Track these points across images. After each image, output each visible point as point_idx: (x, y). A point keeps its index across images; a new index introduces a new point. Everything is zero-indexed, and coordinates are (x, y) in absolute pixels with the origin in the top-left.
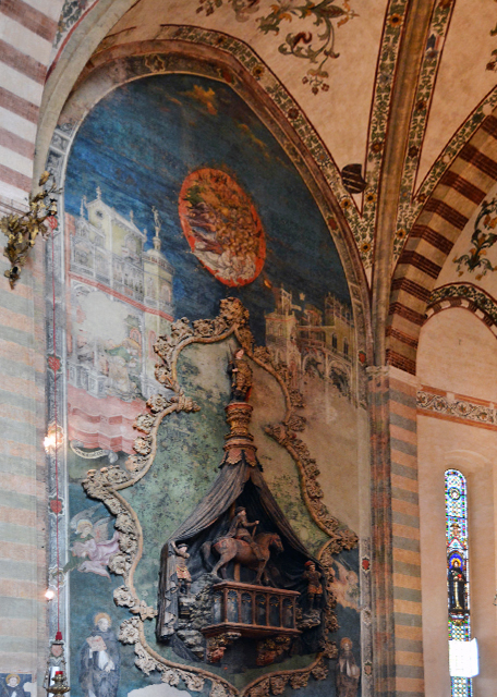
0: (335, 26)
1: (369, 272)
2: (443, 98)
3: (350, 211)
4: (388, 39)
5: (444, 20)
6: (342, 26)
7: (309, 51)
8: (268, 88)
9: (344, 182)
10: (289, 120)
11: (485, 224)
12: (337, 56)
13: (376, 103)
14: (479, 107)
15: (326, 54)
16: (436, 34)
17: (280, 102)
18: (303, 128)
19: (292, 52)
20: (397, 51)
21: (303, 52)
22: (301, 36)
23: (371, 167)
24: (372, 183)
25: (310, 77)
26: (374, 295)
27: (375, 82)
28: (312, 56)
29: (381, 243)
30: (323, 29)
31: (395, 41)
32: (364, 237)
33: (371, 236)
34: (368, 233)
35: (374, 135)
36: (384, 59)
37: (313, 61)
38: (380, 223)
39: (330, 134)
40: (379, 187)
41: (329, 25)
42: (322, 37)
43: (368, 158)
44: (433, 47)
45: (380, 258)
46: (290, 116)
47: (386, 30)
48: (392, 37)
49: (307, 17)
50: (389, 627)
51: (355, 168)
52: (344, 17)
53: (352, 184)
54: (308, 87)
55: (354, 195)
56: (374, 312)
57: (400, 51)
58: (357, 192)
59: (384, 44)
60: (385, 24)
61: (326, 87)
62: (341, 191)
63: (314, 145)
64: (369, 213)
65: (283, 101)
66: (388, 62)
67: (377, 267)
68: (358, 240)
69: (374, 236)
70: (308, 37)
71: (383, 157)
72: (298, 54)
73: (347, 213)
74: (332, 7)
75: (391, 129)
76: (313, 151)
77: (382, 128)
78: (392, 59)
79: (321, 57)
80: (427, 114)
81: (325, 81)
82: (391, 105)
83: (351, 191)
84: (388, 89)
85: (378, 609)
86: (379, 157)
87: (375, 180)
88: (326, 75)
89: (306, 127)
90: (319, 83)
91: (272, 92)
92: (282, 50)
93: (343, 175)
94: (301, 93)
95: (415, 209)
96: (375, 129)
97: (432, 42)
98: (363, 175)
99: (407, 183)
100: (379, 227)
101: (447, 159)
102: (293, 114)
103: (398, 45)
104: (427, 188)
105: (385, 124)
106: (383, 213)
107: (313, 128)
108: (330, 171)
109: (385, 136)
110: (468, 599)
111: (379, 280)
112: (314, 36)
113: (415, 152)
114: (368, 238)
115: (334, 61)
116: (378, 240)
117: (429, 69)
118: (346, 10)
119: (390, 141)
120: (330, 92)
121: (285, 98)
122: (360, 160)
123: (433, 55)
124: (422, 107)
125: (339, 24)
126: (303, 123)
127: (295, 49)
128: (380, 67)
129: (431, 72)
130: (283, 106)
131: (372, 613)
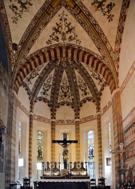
0: (24, 11)
1: (13, 69)
2: (37, 42)
3: (12, 53)
4: (33, 22)
5: (44, 26)
6: (25, 12)
7: (16, 12)
8: (3, 14)
9: (12, 46)
10: (5, 25)
11: (33, 74)
12: (21, 18)
13: (25, 34)
14: (42, 49)
15: (19, 15)
16: (41, 28)
17: (4, 19)
18: (7, 28)
19: (12, 9)
20: (33, 26)
21: (14, 11)
22: (15, 7)
23: (20, 46)
24: (19, 50)
25: (13, 18)
26: (13, 74)
27: (27, 29)
28: (16, 13)
29: (18, 63)
30: (21, 9)
31: (34, 23)
32: (13, 61)
33: (15, 61)
34: (15, 60)
35: (22, 40)
36: (31, 26)
37: (16, 15)
38: (18, 59)
39: (13, 34)
40: (20, 52)
41: (23, 10)
42: (20, 11)
43: (19, 44)
44: (40, 30)
45: (16, 67)
46: (5, 24)
47: (33, 20)
48: (34, 22)
49: (19, 4)
50: (10, 151)
51: (16, 45)
52: (26, 10)
53: (14, 48)
54: (12, 20)
55: (14, 51)
56: (12, 78)
57: (34, 26)
58: (15, 50)
59: (32, 22)
60: (33, 18)
61: (16, 23)
62: (11, 48)
63: (8, 34)
64: (16, 56)
65: (5, 19)
66: (31, 27)
67: (15, 68)
68: (12, 61)
69: (16, 61)
70: (17, 8)
71: (23, 46)
72: (13, 10)
73: (11, 54)
74: (25, 6)
75: (27, 41)
76: (7, 35)
77: (24, 40)
78: (32, 27)
79: (18, 15)
80: (34, 43)
81: (17, 21)
82: (28, 36)
83: (13, 49)
84: (29, 33)
85: (8, 146)
86: (22, 46)
87: (20, 50)
88: (17, 20)
89: (8, 29)
90: (15, 21)
91: (4, 15)
92: (10, 7)
93: (13, 44)
94: (10, 20)
95: (25, 61)
96: (23, 39)
97: (40, 29)
98: (17, 47)
99: (25, 55)
100: (18, 60)
101: (33, 55)
102: (6, 24)
103: (34, 25)
104: (28, 58)
105: (25, 39)
106: (20, 58)
107: (10, 30)
108: (10, 42)
109: (25, 42)
110: (20, 150)
111: (15, 71)
112: (19, 9)
113: (29, 49)
114: (14, 61)
115: (20, 18)
116: (17, 63)
117: (38, 34)
118: (27, 9)
119: (26, 43)
120: (17, 24)
121: (6, 19)
122: (18, 44)
123: (39, 32)
124: (33, 41)
125: (25, 11)
126: (8, 27)
127: (13, 9)
128: (29, 27)
129: (38, 35)
130: (5, 20)
131: (6, 147)
